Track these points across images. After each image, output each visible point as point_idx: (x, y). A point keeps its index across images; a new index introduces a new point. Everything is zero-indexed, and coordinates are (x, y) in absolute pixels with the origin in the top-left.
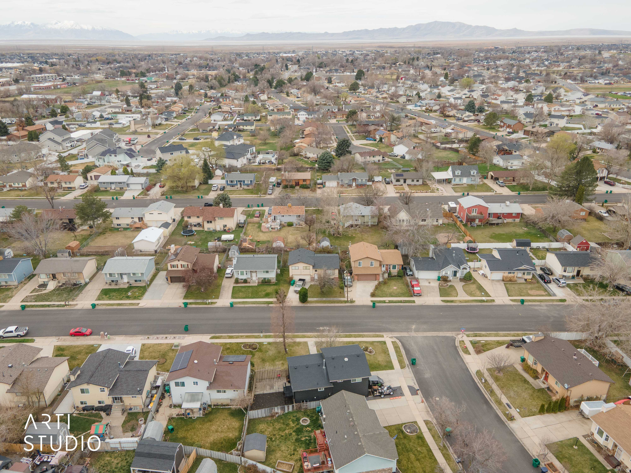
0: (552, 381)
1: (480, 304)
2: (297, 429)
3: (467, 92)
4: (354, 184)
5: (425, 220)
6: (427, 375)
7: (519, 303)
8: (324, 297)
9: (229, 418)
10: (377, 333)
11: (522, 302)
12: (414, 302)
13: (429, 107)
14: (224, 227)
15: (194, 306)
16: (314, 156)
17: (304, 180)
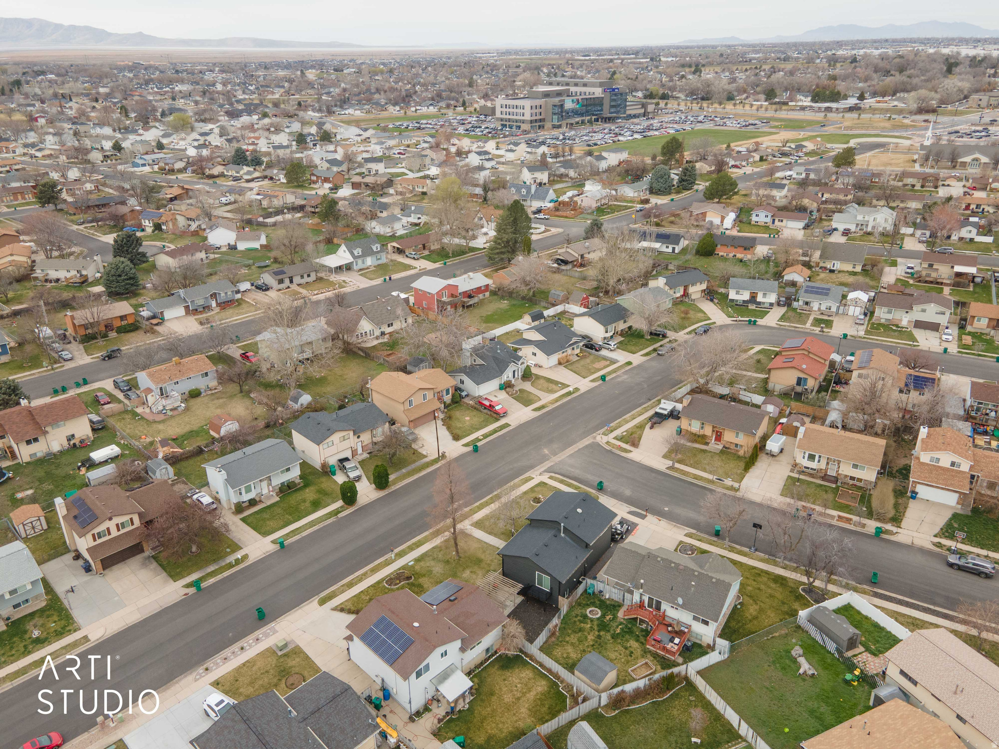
0: (729, 436)
1: (569, 398)
2: (598, 625)
3: (198, 137)
4: (214, 304)
5: (392, 324)
6: (628, 492)
7: (601, 382)
8: (400, 469)
9: (508, 673)
10: (521, 478)
11: (603, 378)
12: (507, 425)
13: (166, 164)
14: (69, 440)
15: (212, 581)
16: (68, 275)
17: (122, 318)
